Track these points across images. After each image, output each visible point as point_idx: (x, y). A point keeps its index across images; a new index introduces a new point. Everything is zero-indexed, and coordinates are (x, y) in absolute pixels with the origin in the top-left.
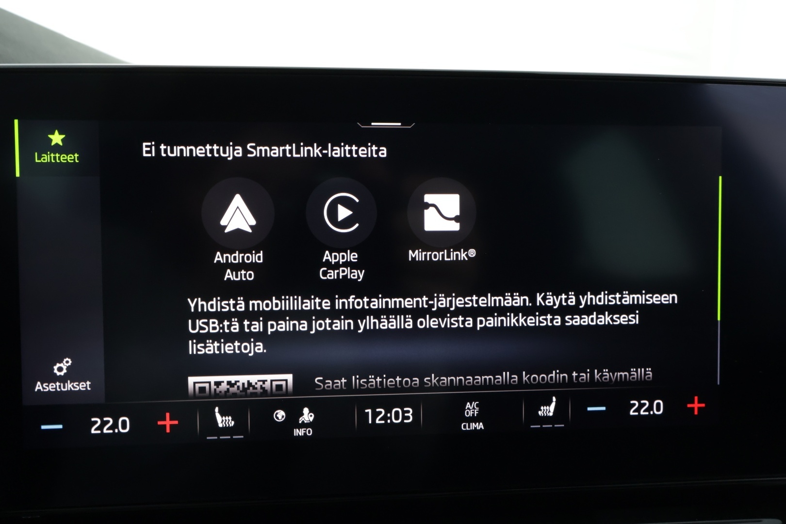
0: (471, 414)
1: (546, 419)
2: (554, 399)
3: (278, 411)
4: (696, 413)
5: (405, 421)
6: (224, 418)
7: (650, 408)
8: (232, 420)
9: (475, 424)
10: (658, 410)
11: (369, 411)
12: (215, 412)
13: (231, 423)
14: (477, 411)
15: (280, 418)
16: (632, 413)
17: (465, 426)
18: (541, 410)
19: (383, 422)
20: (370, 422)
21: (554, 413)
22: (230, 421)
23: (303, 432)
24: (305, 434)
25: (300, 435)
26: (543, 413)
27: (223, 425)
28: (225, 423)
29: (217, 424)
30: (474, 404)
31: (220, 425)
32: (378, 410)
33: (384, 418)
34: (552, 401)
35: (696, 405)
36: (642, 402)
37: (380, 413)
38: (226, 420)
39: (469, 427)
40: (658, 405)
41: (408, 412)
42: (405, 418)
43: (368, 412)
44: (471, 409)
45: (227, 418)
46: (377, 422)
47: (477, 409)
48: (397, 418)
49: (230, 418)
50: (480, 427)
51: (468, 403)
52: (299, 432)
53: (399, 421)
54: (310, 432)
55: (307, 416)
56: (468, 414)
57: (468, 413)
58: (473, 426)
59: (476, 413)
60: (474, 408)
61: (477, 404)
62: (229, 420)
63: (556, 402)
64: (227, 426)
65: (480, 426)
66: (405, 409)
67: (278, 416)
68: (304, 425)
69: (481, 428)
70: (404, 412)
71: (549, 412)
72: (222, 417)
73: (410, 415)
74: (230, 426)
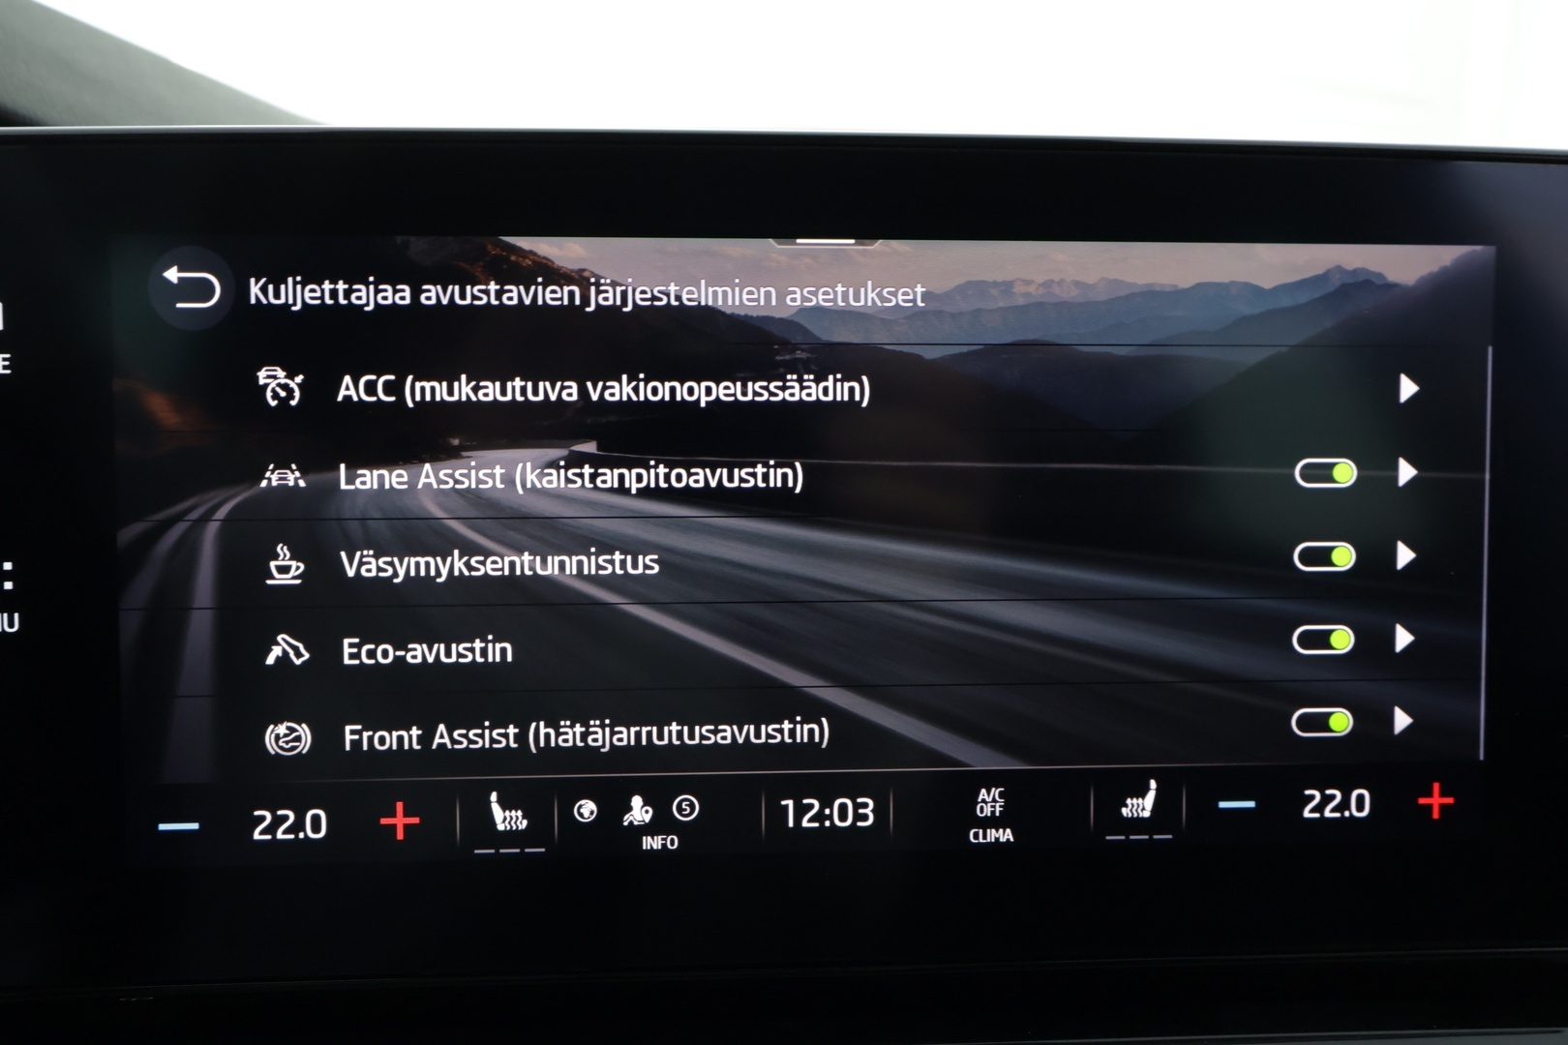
0: (988, 811)
1: (1137, 824)
2: (1153, 784)
3: (582, 802)
4: (1436, 815)
5: (859, 824)
6: (507, 813)
7: (1344, 805)
8: (524, 817)
9: (997, 831)
10: (1360, 808)
11: (790, 803)
12: (489, 802)
13: (521, 823)
14: (1000, 806)
15: (586, 815)
16: (1307, 814)
17: (976, 836)
18: (1126, 806)
19: (816, 825)
20: (791, 824)
21: (1152, 811)
22: (520, 818)
23: (660, 842)
24: (664, 846)
25: (655, 847)
26: (1131, 811)
27: (506, 827)
28: (510, 823)
29: (494, 824)
30: (995, 792)
31: (501, 827)
32: (805, 801)
33: (819, 817)
34: (1147, 789)
35: (1436, 801)
36: (1329, 792)
37: (811, 806)
38: (511, 818)
39: (985, 837)
40: (1360, 799)
41: (865, 805)
42: (858, 817)
43: (787, 806)
44: (989, 801)
45: (513, 813)
46: (805, 824)
47: (1001, 802)
48: (843, 817)
49: (520, 813)
50: (1006, 837)
51: (983, 791)
52: (652, 843)
53: (848, 823)
54: (673, 842)
56: (982, 811)
57: (982, 809)
58: (992, 835)
59: (998, 809)
60: (994, 800)
61: (1000, 793)
62: (517, 818)
63: (1157, 790)
64: (514, 828)
65: (1006, 835)
66: (859, 800)
67: (582, 810)
69: (1008, 840)
70: (857, 806)
71: (1143, 809)
72: (504, 812)
73: (868, 811)
74: (520, 828)
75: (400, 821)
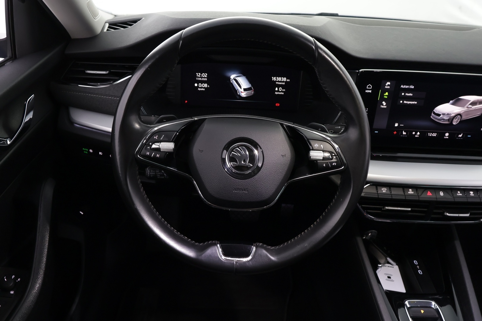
1: (460, 137)
11: (429, 133)
33: (431, 135)
44: (447, 134)
52: (416, 136)
54: (418, 136)
55: (418, 134)
75: (395, 133)
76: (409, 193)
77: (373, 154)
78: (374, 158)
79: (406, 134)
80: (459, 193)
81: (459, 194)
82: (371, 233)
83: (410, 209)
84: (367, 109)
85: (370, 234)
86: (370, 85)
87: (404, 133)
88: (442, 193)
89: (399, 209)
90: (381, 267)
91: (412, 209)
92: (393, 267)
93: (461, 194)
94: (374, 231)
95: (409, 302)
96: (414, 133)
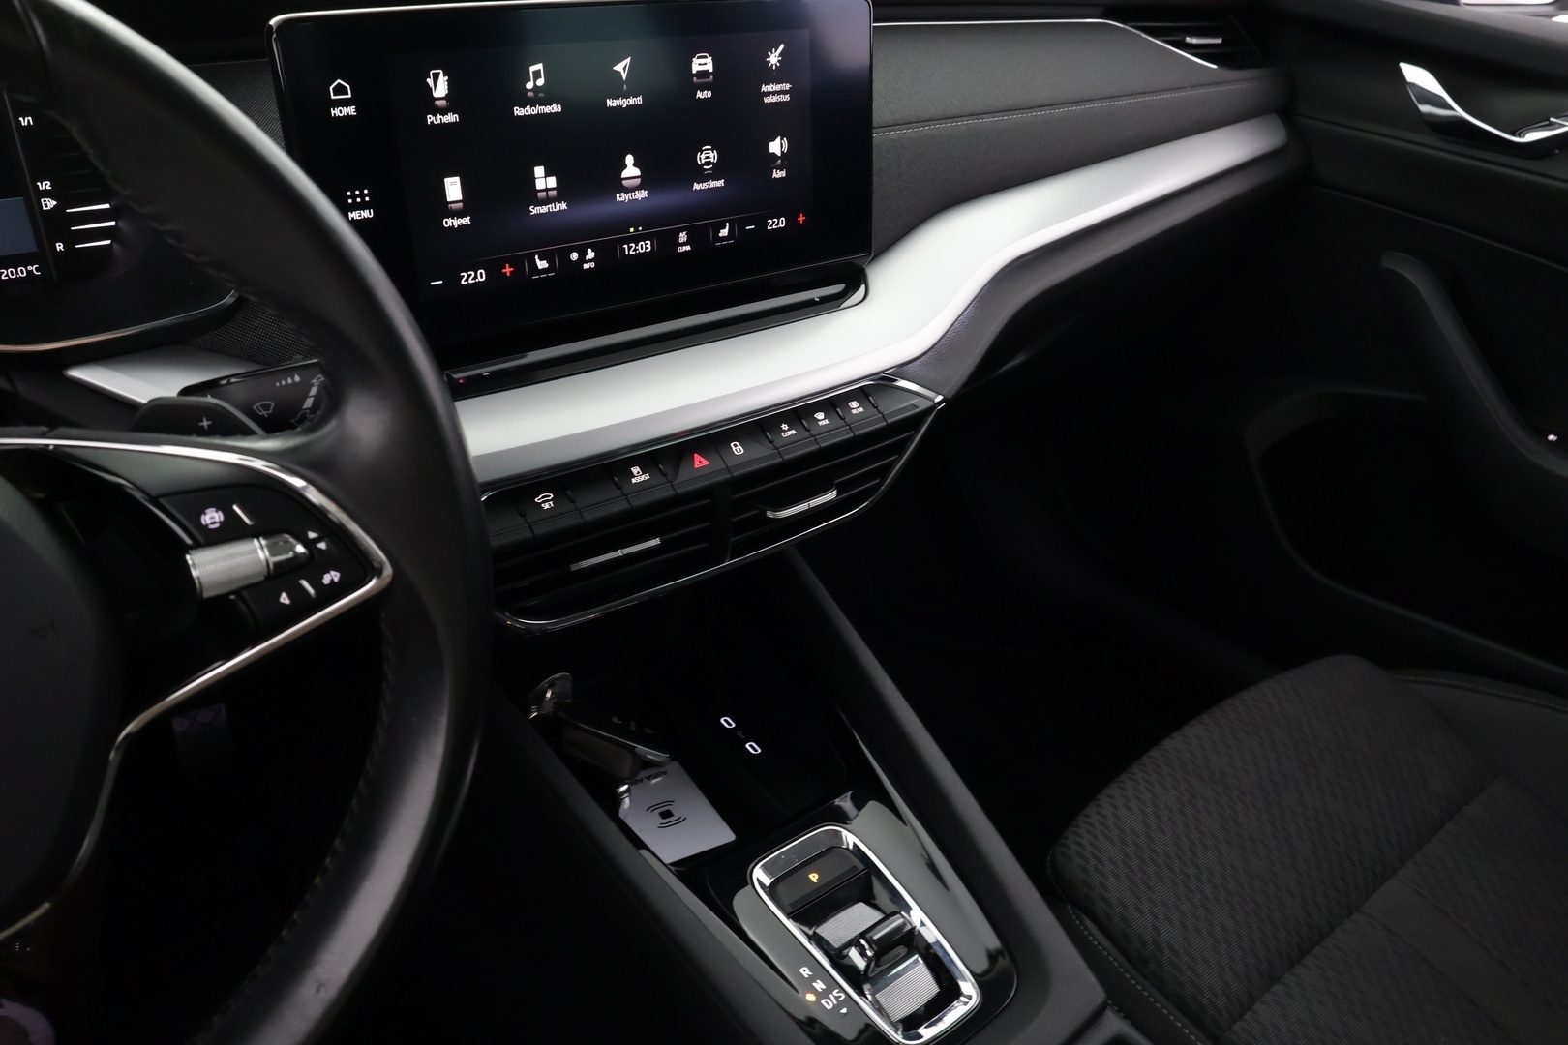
0: (683, 240)
1: (724, 238)
2: (727, 224)
5: (647, 250)
18: (721, 233)
19: (634, 253)
20: (627, 254)
21: (728, 234)
23: (589, 266)
25: (587, 268)
30: (684, 233)
31: (540, 267)
33: (635, 250)
35: (801, 218)
37: (632, 246)
41: (648, 244)
42: (646, 248)
43: (625, 247)
44: (683, 237)
45: (543, 262)
46: (631, 253)
49: (545, 262)
52: (586, 266)
53: (643, 250)
54: (593, 265)
55: (591, 254)
59: (686, 239)
63: (728, 226)
64: (544, 266)
66: (646, 242)
68: (589, 261)
70: (645, 244)
72: (540, 262)
75: (508, 270)
76: (634, 480)
77: (456, 376)
78: (462, 391)
79: (547, 266)
80: (785, 431)
81: (788, 432)
82: (551, 686)
83: (655, 542)
84: (366, 191)
85: (548, 695)
86: (339, 81)
87: (542, 265)
88: (739, 446)
89: (620, 553)
90: (627, 791)
91: (664, 538)
92: (665, 773)
93: (793, 432)
94: (557, 676)
95: (765, 868)
96: (574, 256)
